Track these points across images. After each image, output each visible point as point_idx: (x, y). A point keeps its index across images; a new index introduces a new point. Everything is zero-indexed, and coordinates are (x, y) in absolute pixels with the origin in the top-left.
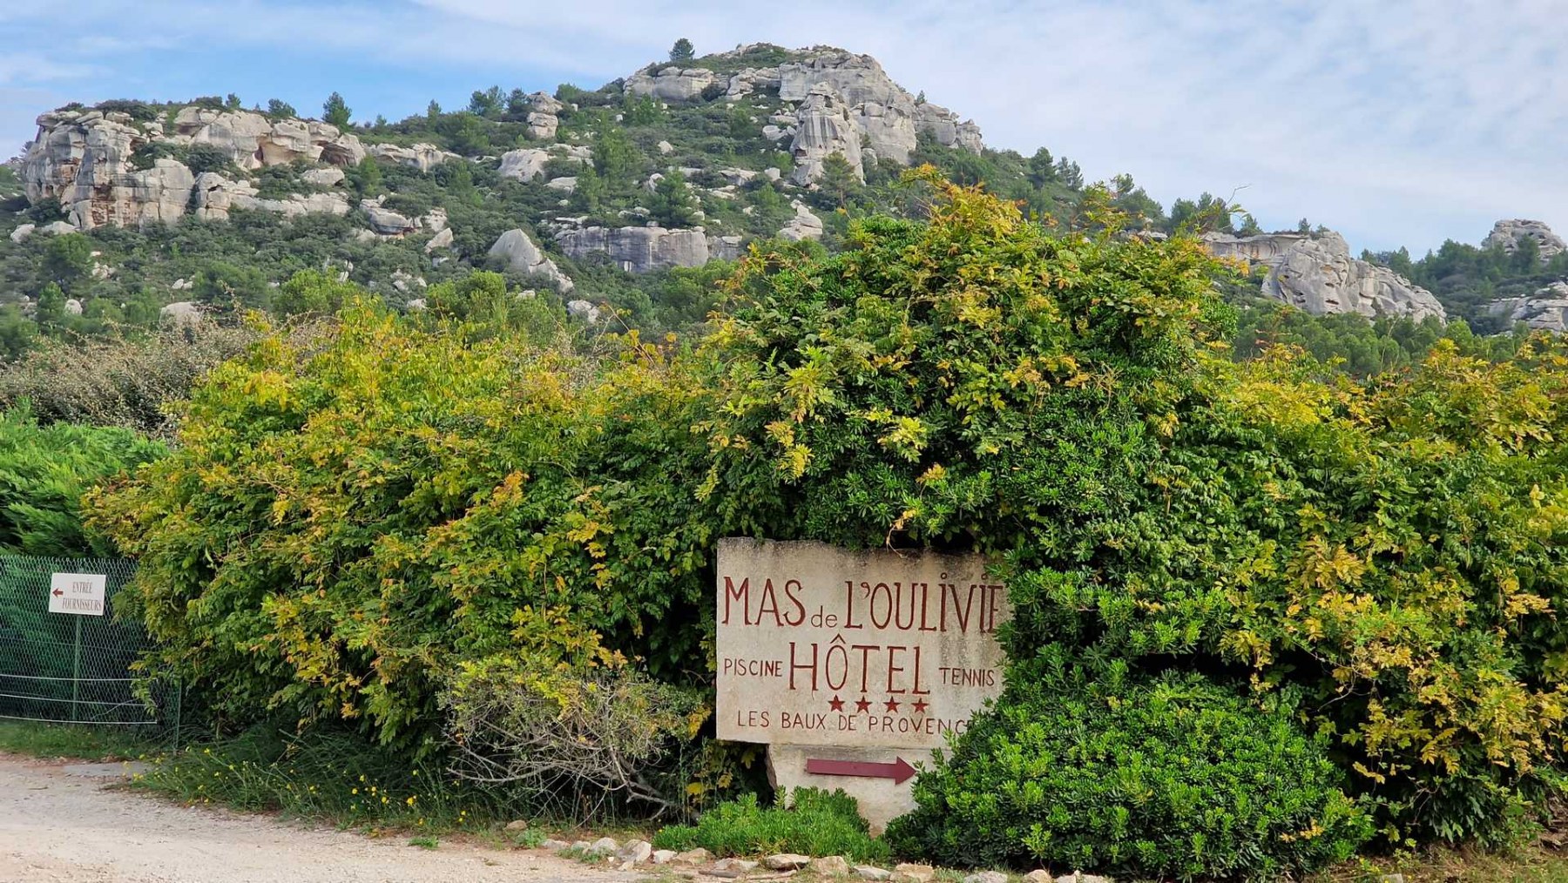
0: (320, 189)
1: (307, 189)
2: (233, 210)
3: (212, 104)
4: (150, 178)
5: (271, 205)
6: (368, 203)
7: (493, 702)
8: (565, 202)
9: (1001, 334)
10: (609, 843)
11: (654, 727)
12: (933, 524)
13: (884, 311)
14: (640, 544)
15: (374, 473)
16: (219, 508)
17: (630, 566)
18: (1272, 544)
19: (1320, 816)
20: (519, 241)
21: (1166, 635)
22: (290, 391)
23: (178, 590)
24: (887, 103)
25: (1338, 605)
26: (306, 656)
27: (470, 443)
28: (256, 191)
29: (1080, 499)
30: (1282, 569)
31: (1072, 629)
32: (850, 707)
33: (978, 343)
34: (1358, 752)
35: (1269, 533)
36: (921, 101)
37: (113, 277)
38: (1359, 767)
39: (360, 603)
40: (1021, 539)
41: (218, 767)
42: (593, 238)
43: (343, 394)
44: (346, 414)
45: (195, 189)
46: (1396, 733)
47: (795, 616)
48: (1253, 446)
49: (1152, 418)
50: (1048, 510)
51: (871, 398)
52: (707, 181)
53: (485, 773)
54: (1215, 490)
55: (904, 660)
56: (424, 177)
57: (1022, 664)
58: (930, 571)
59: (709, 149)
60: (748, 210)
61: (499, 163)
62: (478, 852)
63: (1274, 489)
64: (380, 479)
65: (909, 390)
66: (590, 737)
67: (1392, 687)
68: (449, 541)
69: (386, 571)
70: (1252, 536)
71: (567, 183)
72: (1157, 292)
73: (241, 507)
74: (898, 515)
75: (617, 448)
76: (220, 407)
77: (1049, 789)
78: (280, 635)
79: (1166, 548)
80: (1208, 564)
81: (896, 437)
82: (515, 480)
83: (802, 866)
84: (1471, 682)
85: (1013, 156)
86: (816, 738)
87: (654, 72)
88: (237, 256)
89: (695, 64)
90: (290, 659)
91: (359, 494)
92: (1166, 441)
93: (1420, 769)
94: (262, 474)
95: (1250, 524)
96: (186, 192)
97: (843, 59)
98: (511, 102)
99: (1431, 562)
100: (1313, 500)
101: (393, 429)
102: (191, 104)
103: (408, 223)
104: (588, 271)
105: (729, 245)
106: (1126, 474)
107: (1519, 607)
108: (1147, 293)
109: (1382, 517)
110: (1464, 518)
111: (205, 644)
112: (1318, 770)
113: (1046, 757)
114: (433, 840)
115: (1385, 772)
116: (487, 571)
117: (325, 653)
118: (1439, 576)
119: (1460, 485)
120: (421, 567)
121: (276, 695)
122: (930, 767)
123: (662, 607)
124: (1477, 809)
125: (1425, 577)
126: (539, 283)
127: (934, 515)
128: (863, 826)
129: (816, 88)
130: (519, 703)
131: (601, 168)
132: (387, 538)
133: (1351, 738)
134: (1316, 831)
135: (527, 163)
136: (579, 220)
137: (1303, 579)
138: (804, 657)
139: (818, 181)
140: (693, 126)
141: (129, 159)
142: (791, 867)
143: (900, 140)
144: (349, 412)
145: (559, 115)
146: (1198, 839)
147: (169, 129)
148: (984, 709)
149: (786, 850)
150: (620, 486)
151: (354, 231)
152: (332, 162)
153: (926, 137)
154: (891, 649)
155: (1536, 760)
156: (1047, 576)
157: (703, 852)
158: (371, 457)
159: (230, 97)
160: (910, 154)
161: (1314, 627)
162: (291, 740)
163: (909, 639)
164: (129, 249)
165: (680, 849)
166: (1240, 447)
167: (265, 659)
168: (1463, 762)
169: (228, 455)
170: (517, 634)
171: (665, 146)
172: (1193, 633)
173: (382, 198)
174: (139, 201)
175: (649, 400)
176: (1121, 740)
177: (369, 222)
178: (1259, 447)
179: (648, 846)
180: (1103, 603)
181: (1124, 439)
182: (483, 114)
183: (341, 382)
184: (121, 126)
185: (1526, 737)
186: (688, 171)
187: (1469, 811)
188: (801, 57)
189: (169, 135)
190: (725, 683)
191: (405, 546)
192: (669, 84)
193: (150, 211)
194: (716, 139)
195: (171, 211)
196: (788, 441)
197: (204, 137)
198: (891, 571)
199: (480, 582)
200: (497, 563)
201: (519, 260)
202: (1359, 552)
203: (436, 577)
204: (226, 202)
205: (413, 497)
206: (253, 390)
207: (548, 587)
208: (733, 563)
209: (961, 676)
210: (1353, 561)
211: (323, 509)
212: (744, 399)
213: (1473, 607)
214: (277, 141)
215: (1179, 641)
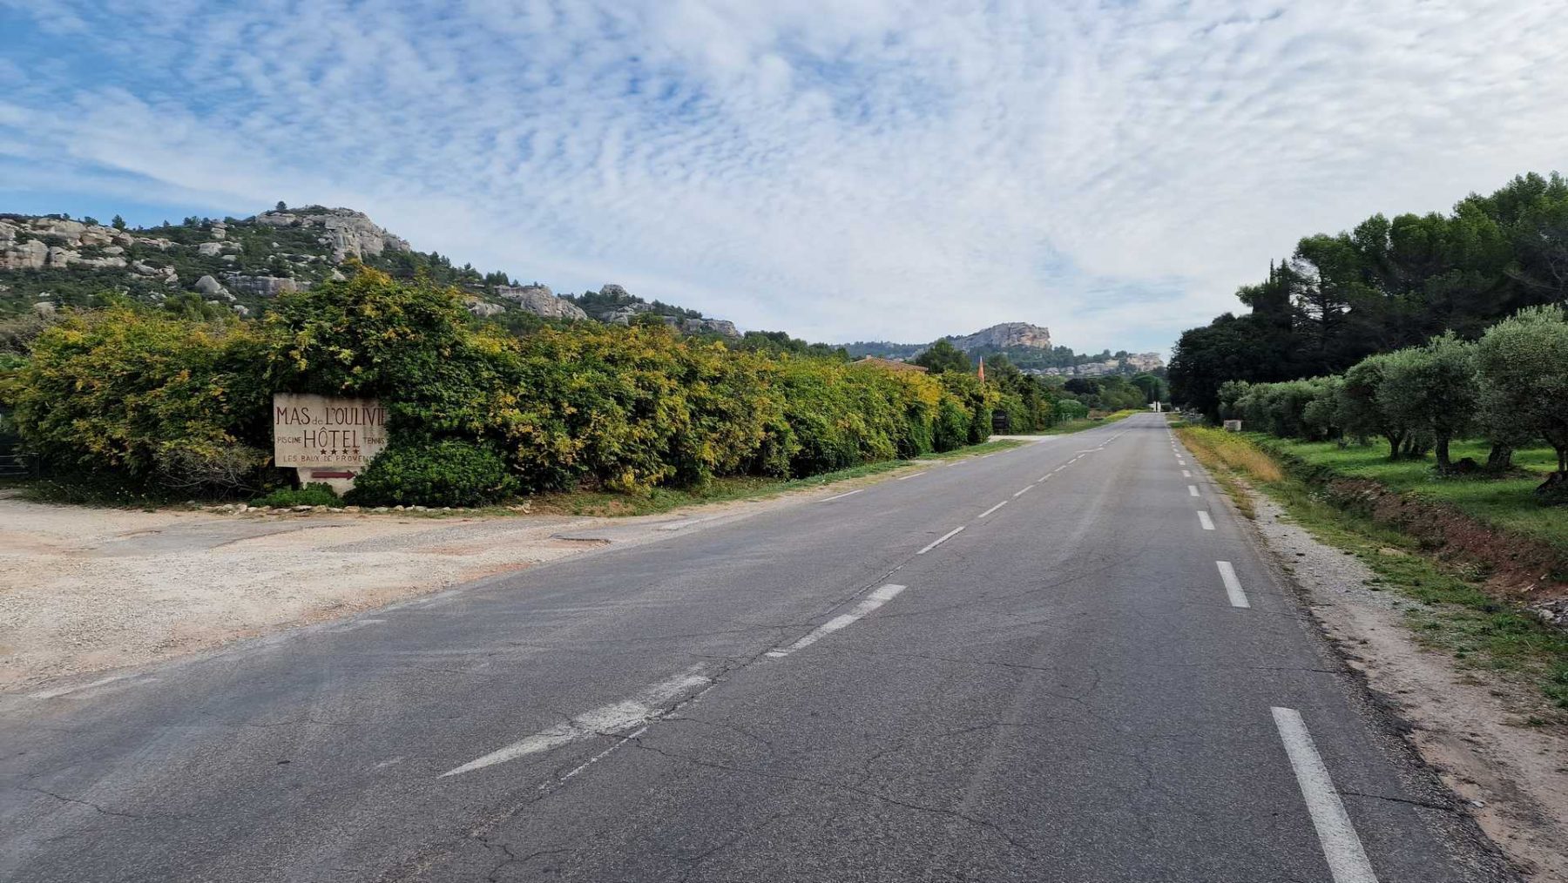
0: (112, 256)
1: (105, 256)
2: (68, 263)
3: (57, 217)
4: (26, 248)
5: (88, 262)
6: (136, 262)
7: (178, 457)
8: (230, 265)
9: (382, 320)
10: (229, 506)
11: (248, 463)
12: (357, 386)
13: (336, 311)
14: (241, 396)
15: (123, 370)
16: (51, 385)
17: (237, 404)
18: (484, 393)
19: (501, 483)
20: (210, 282)
21: (446, 424)
22: (84, 339)
23: (33, 418)
24: (371, 232)
25: (508, 413)
26: (94, 443)
27: (165, 359)
28: (80, 255)
29: (412, 378)
30: (488, 401)
31: (412, 423)
32: (329, 453)
33: (373, 323)
34: (516, 461)
35: (483, 389)
36: (385, 231)
37: (8, 290)
38: (516, 466)
39: (118, 421)
40: (392, 392)
41: (56, 487)
42: (244, 280)
43: (108, 340)
44: (109, 347)
45: (49, 254)
46: (528, 454)
47: (306, 420)
48: (478, 359)
49: (441, 350)
50: (402, 382)
51: (332, 343)
52: (295, 259)
53: (176, 484)
54: (465, 375)
55: (349, 435)
56: (163, 252)
57: (394, 435)
58: (358, 405)
59: (295, 247)
60: (313, 272)
61: (198, 248)
62: (173, 513)
63: (485, 374)
64: (125, 373)
65: (347, 340)
66: (221, 468)
67: (526, 439)
68: (156, 396)
69: (129, 408)
70: (477, 390)
71: (232, 258)
72: (441, 306)
73: (62, 385)
74: (343, 383)
75: (231, 361)
76: (50, 345)
77: (403, 478)
78: (82, 435)
79: (446, 394)
80: (461, 400)
81: (341, 356)
82: (185, 373)
83: (308, 509)
84: (552, 436)
85: (423, 254)
86: (315, 465)
87: (269, 214)
88: (71, 283)
89: (287, 212)
90: (87, 444)
91: (116, 378)
92: (445, 357)
93: (537, 466)
94: (70, 371)
95: (477, 385)
96: (44, 254)
97: (351, 213)
98: (203, 223)
99: (539, 398)
100: (499, 378)
101: (130, 353)
102: (45, 217)
103: (156, 271)
104: (242, 294)
105: (306, 285)
106: (430, 368)
107: (568, 412)
108: (437, 307)
109: (522, 383)
110: (550, 383)
111: (48, 440)
112: (500, 467)
113: (402, 467)
114: (153, 509)
115: (524, 467)
116: (173, 407)
117: (102, 441)
118: (542, 402)
119: (549, 373)
120: (145, 407)
121: (81, 459)
122: (360, 473)
123: (251, 419)
124: (557, 477)
125: (537, 402)
126: (220, 298)
127: (357, 383)
128: (335, 495)
129: (340, 225)
130: (189, 456)
131: (247, 252)
132: (129, 396)
133: (513, 456)
134: (500, 487)
135: (213, 248)
136: (238, 273)
137: (495, 404)
138: (310, 435)
139: (343, 261)
140: (287, 237)
141: (15, 239)
142: (304, 510)
143: (377, 247)
144: (111, 347)
145: (226, 229)
146: (457, 492)
147: (34, 227)
148: (380, 452)
149: (301, 504)
150: (232, 375)
151: (130, 274)
152: (117, 244)
153: (387, 245)
154: (344, 432)
155: (574, 460)
156: (401, 405)
157: (269, 507)
158: (121, 364)
159: (65, 214)
160: (381, 252)
161: (499, 420)
162: (89, 475)
163: (351, 428)
164: (15, 279)
165: (259, 507)
166: (474, 361)
167: (76, 445)
168: (550, 463)
169: (55, 364)
170: (189, 431)
171: (275, 245)
172: (456, 423)
173: (142, 260)
174: (20, 258)
175: (244, 343)
176: (429, 460)
177: (137, 270)
178: (480, 360)
179: (246, 506)
180: (423, 414)
181: (430, 357)
182: (190, 227)
183: (107, 335)
184: (9, 225)
185: (571, 453)
186: (286, 255)
187: (555, 479)
188: (334, 212)
189: (34, 230)
190: (278, 446)
191: (137, 399)
192: (277, 219)
193: (26, 263)
194: (297, 243)
195: (38, 263)
196: (299, 357)
197: (52, 231)
198: (344, 405)
199: (171, 411)
200: (177, 404)
201: (210, 288)
202: (515, 395)
203: (151, 410)
204: (65, 260)
205: (140, 380)
206: (66, 338)
207: (201, 413)
208: (280, 402)
209: (372, 440)
210: (512, 398)
211: (100, 385)
212: (281, 342)
213: (553, 412)
214: (90, 234)
215: (451, 426)
